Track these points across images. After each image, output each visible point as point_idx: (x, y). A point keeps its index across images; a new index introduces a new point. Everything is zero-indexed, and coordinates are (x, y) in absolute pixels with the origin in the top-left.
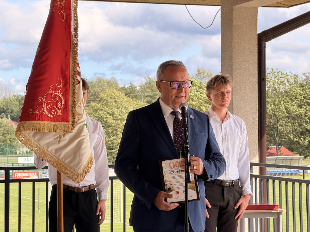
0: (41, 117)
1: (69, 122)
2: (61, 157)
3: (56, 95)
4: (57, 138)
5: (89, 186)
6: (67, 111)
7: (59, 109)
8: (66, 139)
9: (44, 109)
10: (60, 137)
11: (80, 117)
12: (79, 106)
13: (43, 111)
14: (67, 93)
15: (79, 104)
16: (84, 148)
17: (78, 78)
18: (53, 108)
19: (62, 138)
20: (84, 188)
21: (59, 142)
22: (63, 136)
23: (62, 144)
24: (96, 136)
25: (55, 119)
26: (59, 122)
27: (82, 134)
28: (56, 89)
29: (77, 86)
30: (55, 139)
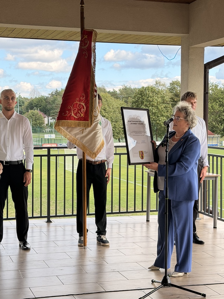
0: (70, 118)
1: (88, 121)
2: (83, 142)
3: (80, 104)
4: (81, 130)
5: (101, 160)
6: (87, 114)
7: (82, 113)
8: (86, 131)
9: (71, 113)
10: (83, 130)
11: (95, 118)
12: (95, 111)
13: (71, 114)
14: (88, 103)
15: (95, 110)
16: (98, 137)
17: (95, 94)
18: (78, 112)
19: (84, 131)
20: (98, 162)
21: (82, 133)
22: (84, 130)
23: (84, 134)
24: (106, 130)
25: (80, 119)
26: (82, 121)
27: (97, 129)
28: (80, 101)
29: (94, 99)
30: (80, 131)
